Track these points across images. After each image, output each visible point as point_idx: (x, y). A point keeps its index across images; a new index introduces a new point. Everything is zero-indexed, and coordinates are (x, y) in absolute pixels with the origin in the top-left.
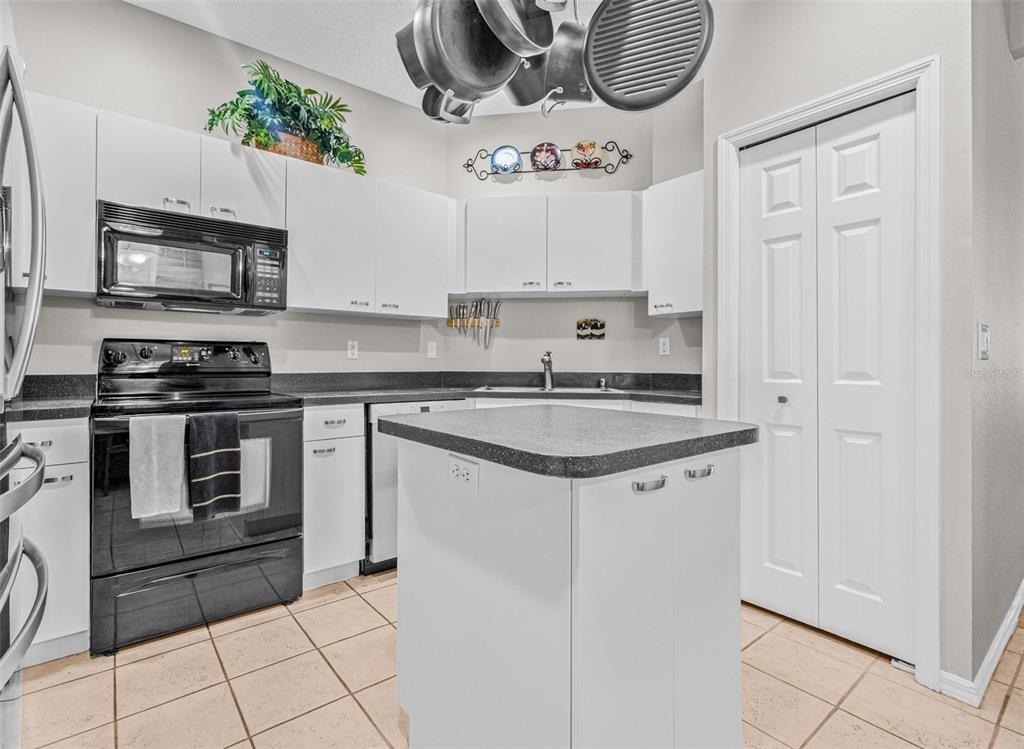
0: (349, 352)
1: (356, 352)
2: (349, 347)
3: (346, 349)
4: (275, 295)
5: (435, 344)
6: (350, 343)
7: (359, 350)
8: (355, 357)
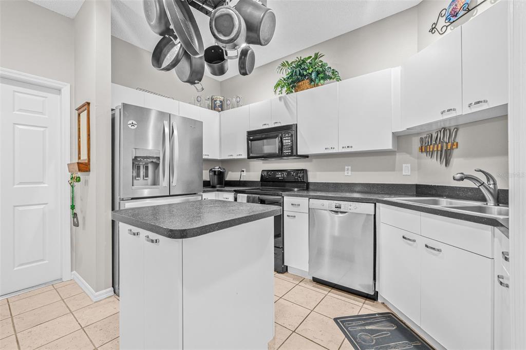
0: (346, 172)
1: (350, 172)
2: (346, 170)
3: (344, 171)
4: (290, 151)
5: (409, 165)
6: (346, 167)
7: (352, 171)
8: (350, 174)
